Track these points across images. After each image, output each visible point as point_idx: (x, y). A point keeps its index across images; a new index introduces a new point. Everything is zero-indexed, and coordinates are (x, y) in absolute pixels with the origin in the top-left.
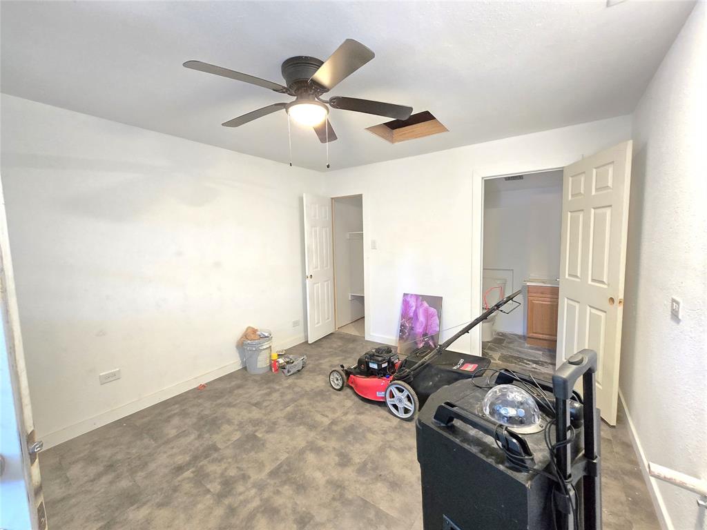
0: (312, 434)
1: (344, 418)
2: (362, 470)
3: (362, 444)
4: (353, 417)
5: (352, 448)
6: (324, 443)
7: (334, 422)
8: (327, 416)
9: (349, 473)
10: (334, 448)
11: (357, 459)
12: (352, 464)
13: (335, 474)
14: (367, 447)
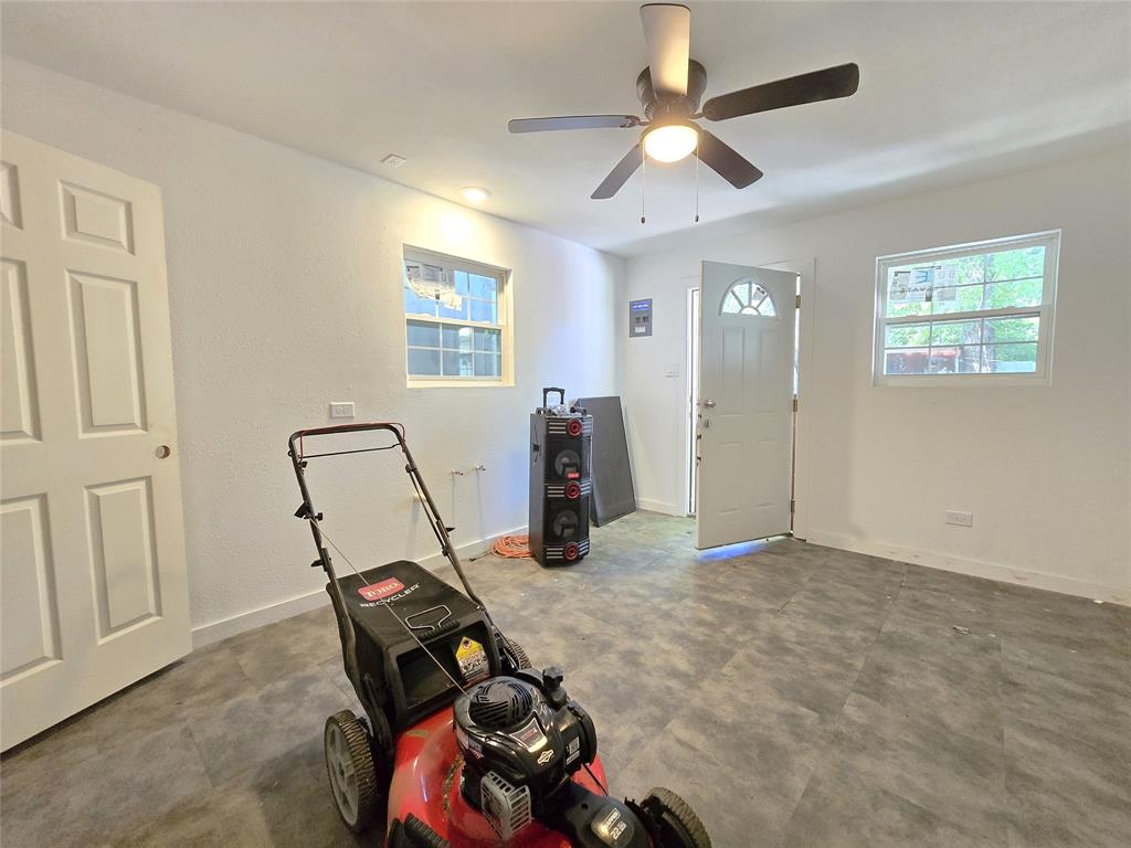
0: (697, 701)
1: (638, 731)
2: (606, 647)
3: (604, 675)
4: (617, 734)
5: (620, 672)
6: (669, 683)
7: (660, 724)
8: (679, 741)
9: (626, 644)
10: (649, 674)
11: (613, 657)
12: (620, 653)
13: (641, 645)
14: (595, 671)
